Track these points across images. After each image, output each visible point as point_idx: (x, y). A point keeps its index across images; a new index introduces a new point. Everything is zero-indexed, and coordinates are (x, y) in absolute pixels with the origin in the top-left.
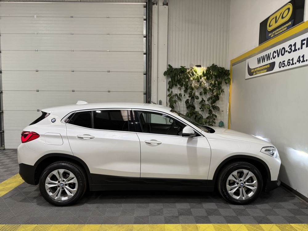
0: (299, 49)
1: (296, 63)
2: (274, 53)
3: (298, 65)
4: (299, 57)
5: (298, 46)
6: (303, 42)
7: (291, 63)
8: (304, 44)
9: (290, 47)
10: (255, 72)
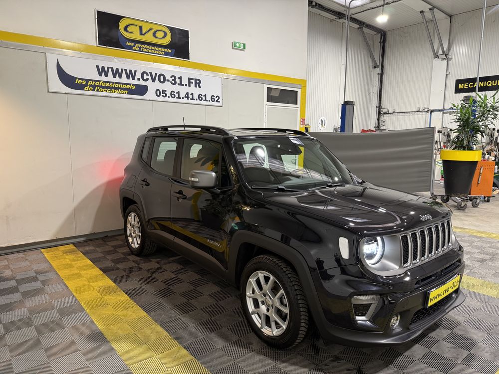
0: (186, 85)
1: (183, 98)
3: (185, 100)
4: (187, 93)
5: (185, 81)
6: (191, 81)
7: (177, 95)
9: (173, 78)
10: (90, 86)
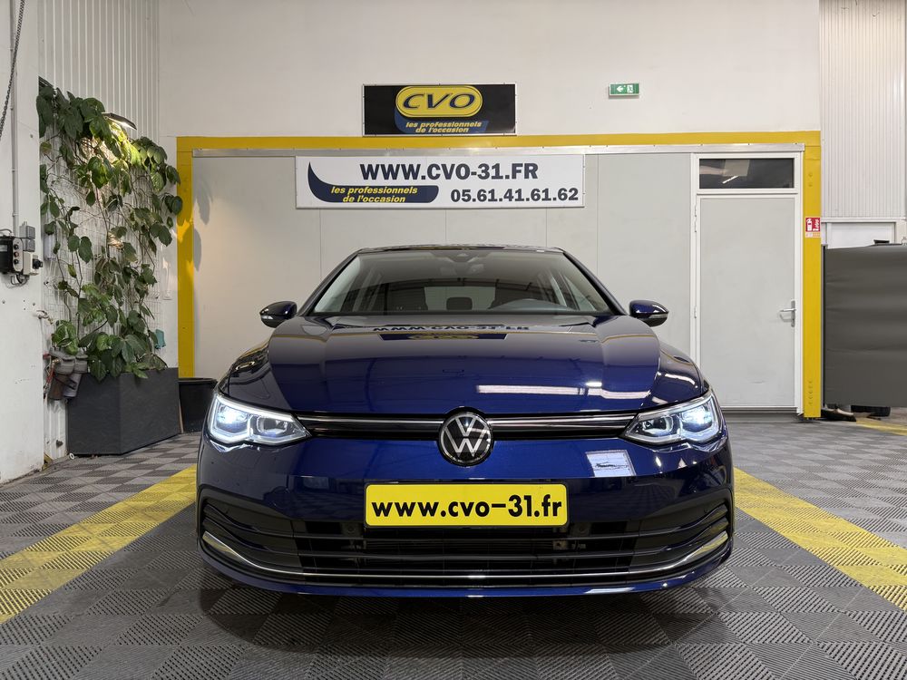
0: (507, 177)
1: (501, 200)
2: (434, 169)
3: (506, 203)
4: (510, 191)
5: (506, 170)
6: (518, 168)
7: (489, 196)
8: (520, 171)
9: (483, 168)
10: (351, 195)
